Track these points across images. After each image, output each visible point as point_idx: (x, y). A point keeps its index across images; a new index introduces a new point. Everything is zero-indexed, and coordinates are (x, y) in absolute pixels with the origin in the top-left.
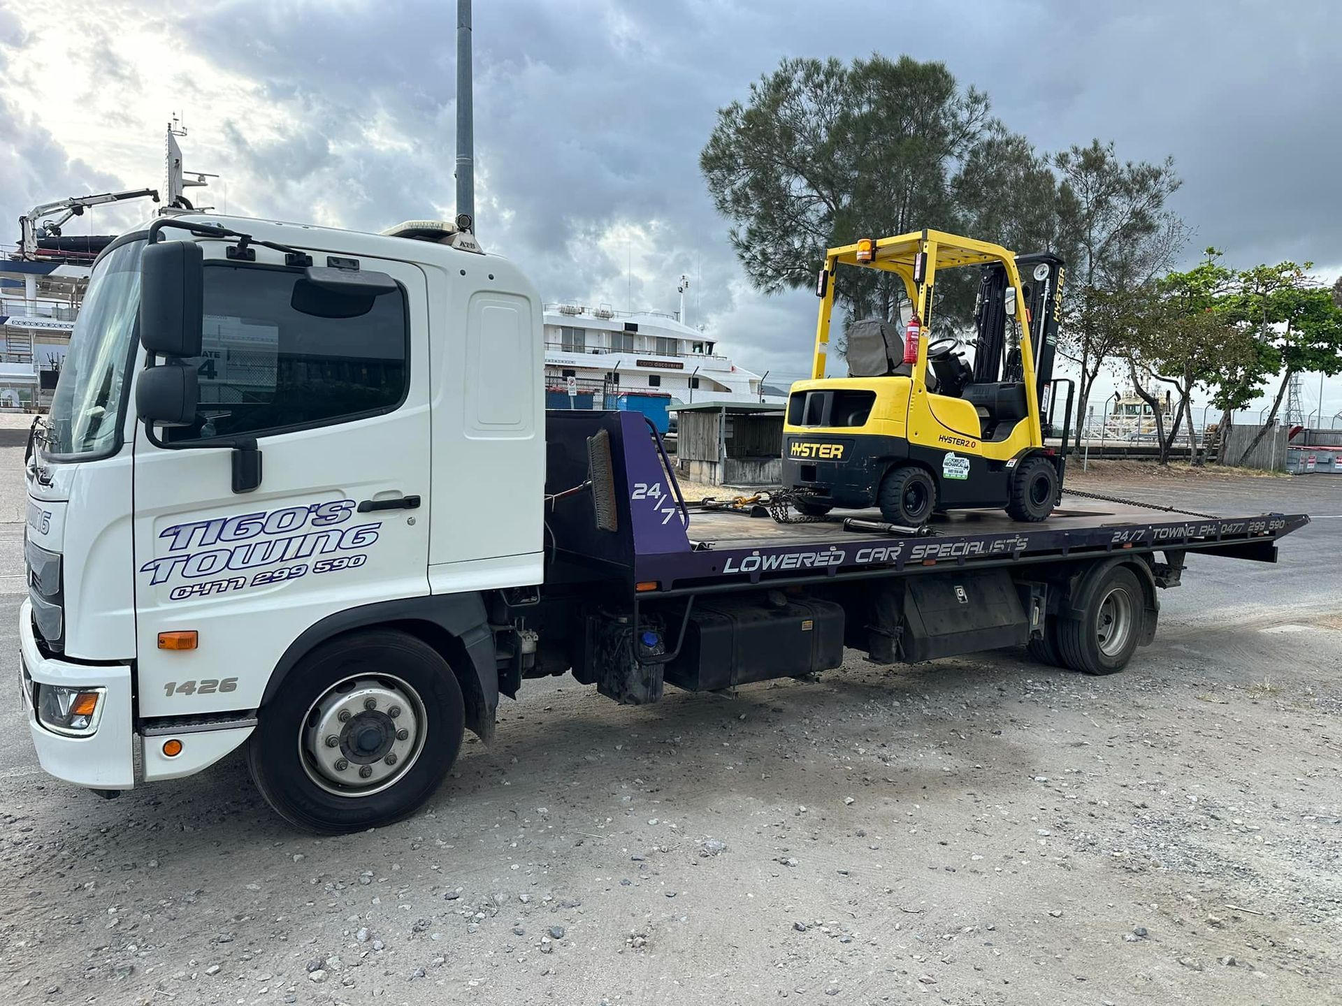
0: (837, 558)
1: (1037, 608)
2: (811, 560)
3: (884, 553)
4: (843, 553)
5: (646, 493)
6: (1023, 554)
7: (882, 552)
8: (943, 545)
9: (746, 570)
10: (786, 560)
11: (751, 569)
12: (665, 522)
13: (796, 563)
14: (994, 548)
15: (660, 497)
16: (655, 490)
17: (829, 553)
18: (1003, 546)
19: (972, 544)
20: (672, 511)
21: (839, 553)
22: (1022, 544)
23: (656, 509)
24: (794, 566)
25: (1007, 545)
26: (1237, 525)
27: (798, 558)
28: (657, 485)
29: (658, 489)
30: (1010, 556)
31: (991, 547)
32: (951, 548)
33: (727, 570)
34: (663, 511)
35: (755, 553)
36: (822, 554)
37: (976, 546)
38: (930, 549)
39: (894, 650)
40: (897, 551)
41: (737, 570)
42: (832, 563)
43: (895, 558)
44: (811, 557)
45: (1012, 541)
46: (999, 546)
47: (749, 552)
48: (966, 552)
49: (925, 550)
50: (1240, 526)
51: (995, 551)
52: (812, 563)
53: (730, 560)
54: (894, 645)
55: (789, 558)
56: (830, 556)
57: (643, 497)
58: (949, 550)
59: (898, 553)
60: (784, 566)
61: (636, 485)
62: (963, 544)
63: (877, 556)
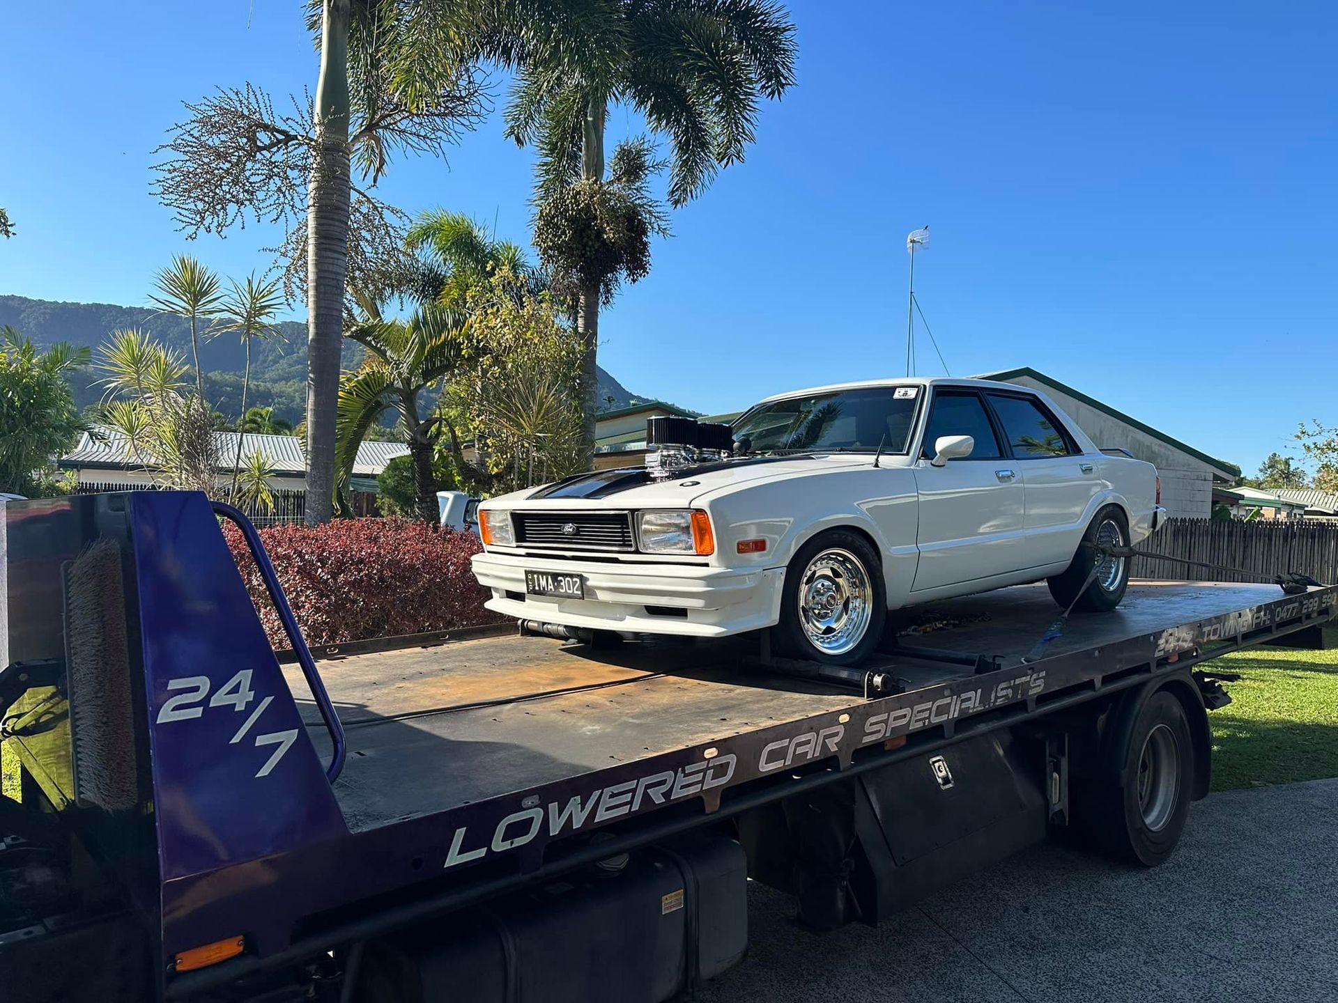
0: (721, 770)
1: (1056, 775)
2: (664, 788)
3: (813, 743)
4: (732, 759)
5: (205, 702)
6: (1042, 699)
7: (808, 742)
8: (918, 708)
9: (507, 846)
10: (607, 801)
11: (520, 841)
12: (264, 772)
13: (631, 803)
14: (997, 698)
15: (251, 707)
16: (235, 690)
17: (703, 765)
18: (1010, 691)
19: (964, 696)
20: (288, 738)
21: (723, 760)
22: (1038, 682)
23: (235, 740)
24: (625, 810)
25: (1015, 688)
26: (1291, 606)
27: (634, 791)
28: (245, 677)
29: (246, 684)
30: (1020, 706)
31: (993, 695)
32: (930, 709)
33: (454, 858)
34: (261, 741)
35: (527, 802)
36: (688, 769)
37: (969, 699)
38: (896, 719)
39: (840, 904)
40: (836, 734)
41: (482, 852)
42: (710, 783)
43: (834, 749)
44: (663, 782)
45: (1023, 679)
46: (1004, 692)
47: (514, 802)
48: (954, 713)
49: (886, 722)
50: (1294, 608)
51: (999, 702)
52: (667, 795)
53: (460, 833)
54: (840, 894)
55: (613, 796)
56: (704, 771)
57: (197, 712)
58: (926, 714)
59: (841, 735)
60: (602, 816)
61: (174, 684)
62: (948, 700)
63: (800, 750)
